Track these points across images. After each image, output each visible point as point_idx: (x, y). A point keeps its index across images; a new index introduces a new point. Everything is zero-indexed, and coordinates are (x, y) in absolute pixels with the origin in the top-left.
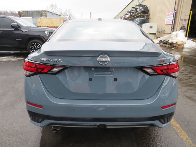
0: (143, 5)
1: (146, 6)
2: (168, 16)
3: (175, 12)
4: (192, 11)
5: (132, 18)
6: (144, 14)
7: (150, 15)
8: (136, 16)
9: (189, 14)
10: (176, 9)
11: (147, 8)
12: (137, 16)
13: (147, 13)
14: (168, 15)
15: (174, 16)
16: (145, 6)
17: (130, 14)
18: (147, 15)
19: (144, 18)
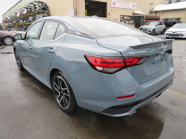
0: (42, 2)
1: (45, 3)
2: (69, 14)
3: (75, 10)
4: (86, 10)
5: (32, 14)
6: (45, 11)
7: (50, 11)
8: (36, 13)
9: (85, 13)
10: (75, 8)
11: (46, 5)
12: (38, 12)
13: (47, 10)
14: (69, 12)
15: (75, 13)
16: (43, 3)
17: (27, 10)
18: (47, 11)
19: (44, 14)
